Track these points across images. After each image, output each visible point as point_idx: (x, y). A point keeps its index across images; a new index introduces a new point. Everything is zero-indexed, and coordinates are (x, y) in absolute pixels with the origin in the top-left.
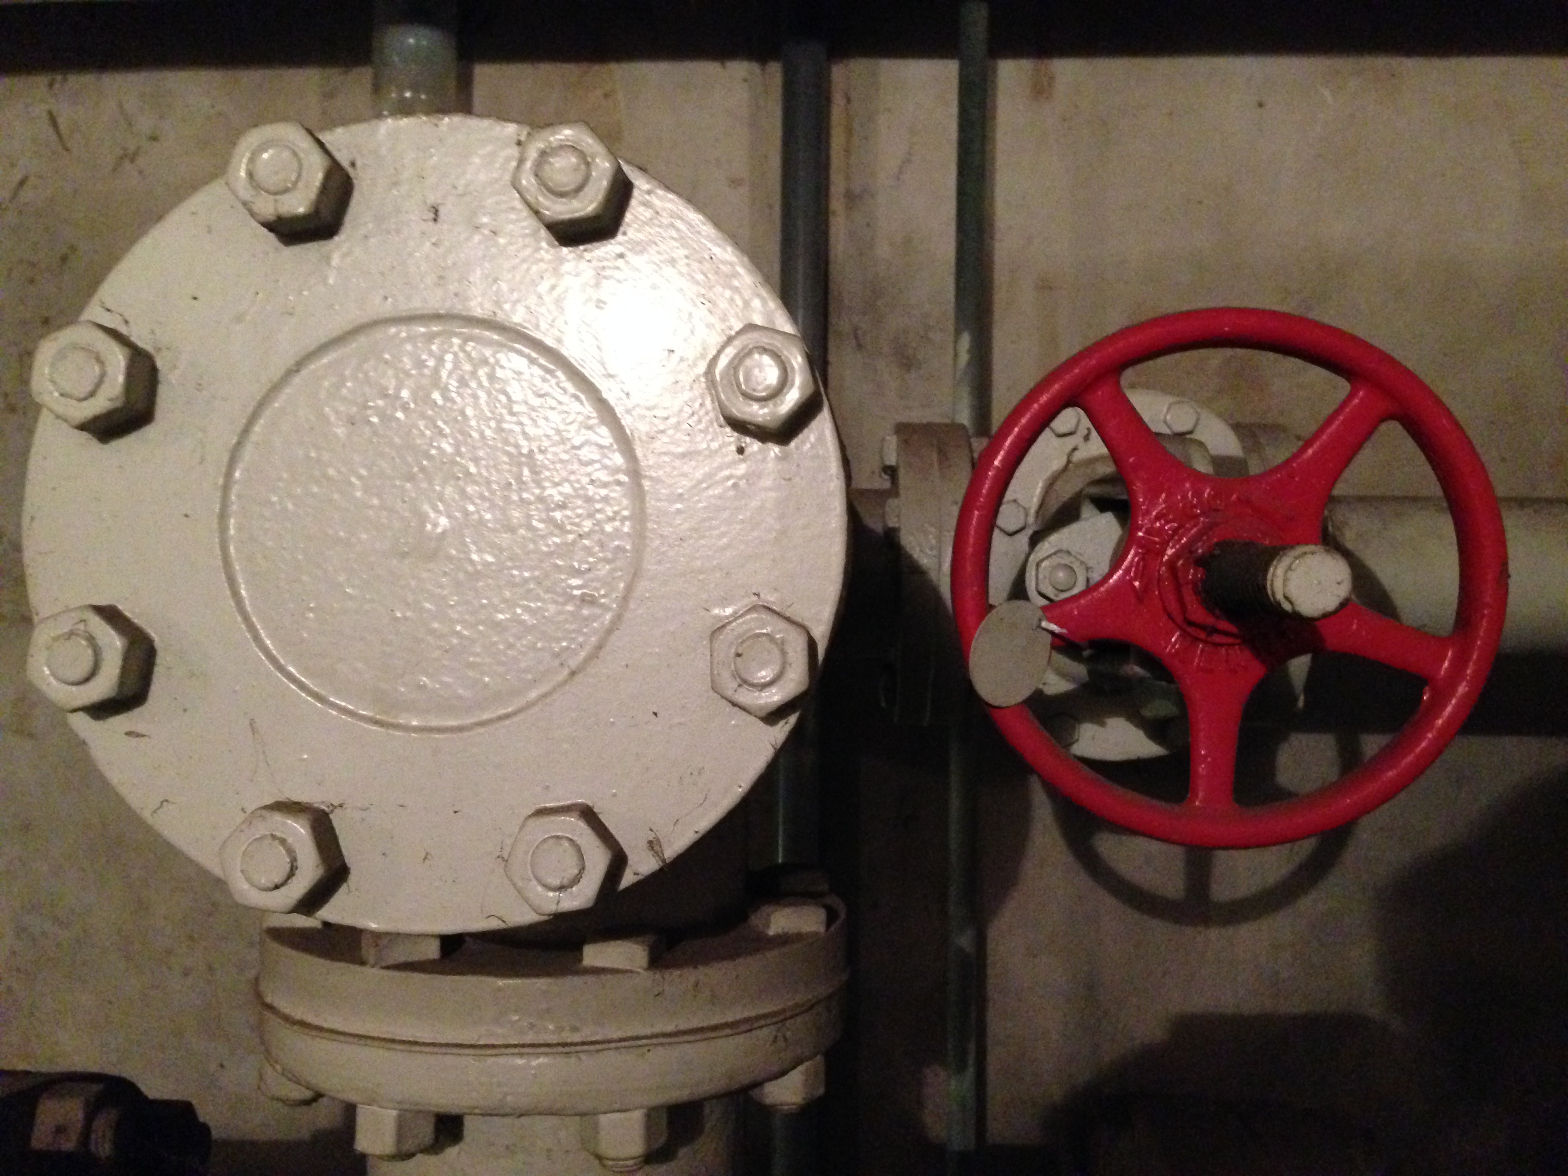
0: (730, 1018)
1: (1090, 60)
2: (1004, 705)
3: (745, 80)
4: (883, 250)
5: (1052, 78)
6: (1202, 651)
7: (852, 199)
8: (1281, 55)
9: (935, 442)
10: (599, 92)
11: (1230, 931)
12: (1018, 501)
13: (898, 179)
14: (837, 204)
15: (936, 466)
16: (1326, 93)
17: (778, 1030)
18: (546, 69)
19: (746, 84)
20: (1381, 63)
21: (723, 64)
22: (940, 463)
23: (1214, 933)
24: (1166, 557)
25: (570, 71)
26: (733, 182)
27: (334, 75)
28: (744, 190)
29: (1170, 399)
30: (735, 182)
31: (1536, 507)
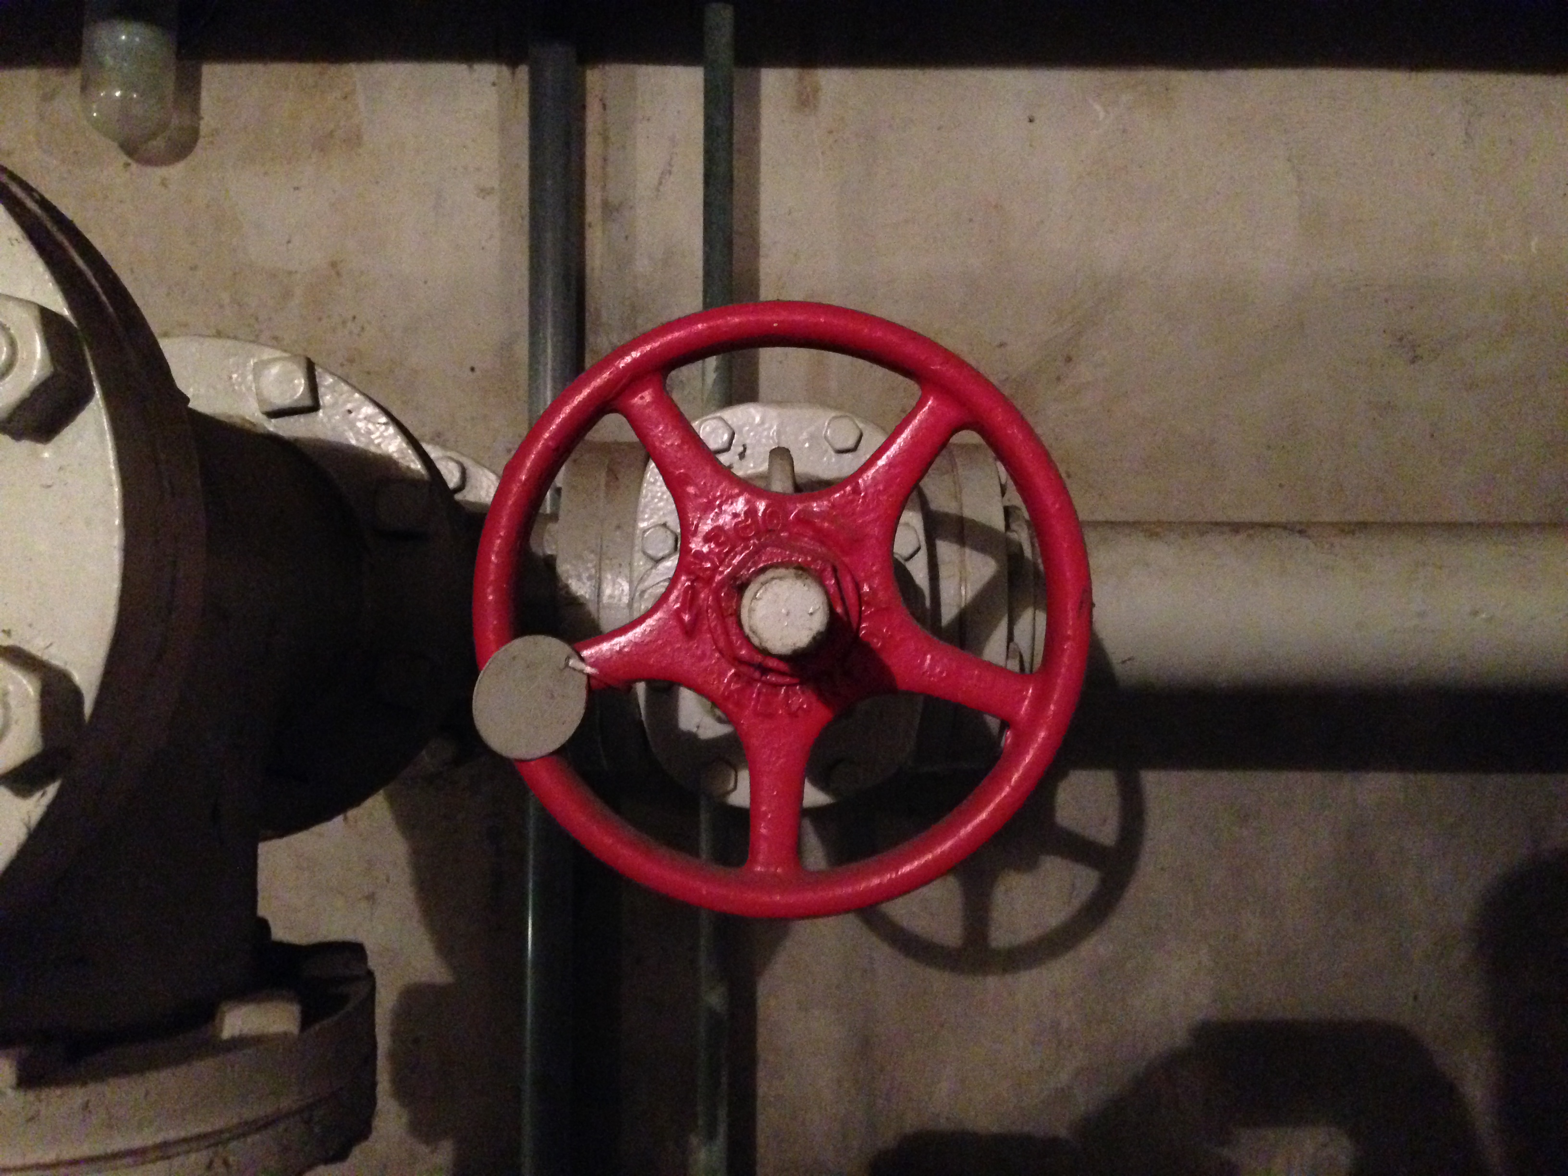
0: (137, 1142)
1: (856, 70)
2: (529, 757)
3: (494, 84)
4: (642, 265)
5: (816, 90)
6: (759, 694)
7: (609, 210)
8: (1052, 68)
9: (607, 462)
10: (338, 94)
11: (1009, 978)
12: (668, 524)
13: (658, 190)
14: (593, 215)
15: (603, 488)
16: (1098, 107)
17: (216, 1153)
18: (280, 69)
19: (493, 88)
20: (1156, 77)
21: (470, 67)
22: (607, 485)
23: (992, 982)
24: (714, 585)
25: (306, 72)
26: (482, 190)
27: (53, 76)
28: (494, 202)
29: (833, 414)
30: (484, 192)
31: (1251, 532)
